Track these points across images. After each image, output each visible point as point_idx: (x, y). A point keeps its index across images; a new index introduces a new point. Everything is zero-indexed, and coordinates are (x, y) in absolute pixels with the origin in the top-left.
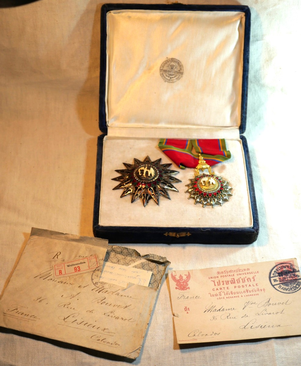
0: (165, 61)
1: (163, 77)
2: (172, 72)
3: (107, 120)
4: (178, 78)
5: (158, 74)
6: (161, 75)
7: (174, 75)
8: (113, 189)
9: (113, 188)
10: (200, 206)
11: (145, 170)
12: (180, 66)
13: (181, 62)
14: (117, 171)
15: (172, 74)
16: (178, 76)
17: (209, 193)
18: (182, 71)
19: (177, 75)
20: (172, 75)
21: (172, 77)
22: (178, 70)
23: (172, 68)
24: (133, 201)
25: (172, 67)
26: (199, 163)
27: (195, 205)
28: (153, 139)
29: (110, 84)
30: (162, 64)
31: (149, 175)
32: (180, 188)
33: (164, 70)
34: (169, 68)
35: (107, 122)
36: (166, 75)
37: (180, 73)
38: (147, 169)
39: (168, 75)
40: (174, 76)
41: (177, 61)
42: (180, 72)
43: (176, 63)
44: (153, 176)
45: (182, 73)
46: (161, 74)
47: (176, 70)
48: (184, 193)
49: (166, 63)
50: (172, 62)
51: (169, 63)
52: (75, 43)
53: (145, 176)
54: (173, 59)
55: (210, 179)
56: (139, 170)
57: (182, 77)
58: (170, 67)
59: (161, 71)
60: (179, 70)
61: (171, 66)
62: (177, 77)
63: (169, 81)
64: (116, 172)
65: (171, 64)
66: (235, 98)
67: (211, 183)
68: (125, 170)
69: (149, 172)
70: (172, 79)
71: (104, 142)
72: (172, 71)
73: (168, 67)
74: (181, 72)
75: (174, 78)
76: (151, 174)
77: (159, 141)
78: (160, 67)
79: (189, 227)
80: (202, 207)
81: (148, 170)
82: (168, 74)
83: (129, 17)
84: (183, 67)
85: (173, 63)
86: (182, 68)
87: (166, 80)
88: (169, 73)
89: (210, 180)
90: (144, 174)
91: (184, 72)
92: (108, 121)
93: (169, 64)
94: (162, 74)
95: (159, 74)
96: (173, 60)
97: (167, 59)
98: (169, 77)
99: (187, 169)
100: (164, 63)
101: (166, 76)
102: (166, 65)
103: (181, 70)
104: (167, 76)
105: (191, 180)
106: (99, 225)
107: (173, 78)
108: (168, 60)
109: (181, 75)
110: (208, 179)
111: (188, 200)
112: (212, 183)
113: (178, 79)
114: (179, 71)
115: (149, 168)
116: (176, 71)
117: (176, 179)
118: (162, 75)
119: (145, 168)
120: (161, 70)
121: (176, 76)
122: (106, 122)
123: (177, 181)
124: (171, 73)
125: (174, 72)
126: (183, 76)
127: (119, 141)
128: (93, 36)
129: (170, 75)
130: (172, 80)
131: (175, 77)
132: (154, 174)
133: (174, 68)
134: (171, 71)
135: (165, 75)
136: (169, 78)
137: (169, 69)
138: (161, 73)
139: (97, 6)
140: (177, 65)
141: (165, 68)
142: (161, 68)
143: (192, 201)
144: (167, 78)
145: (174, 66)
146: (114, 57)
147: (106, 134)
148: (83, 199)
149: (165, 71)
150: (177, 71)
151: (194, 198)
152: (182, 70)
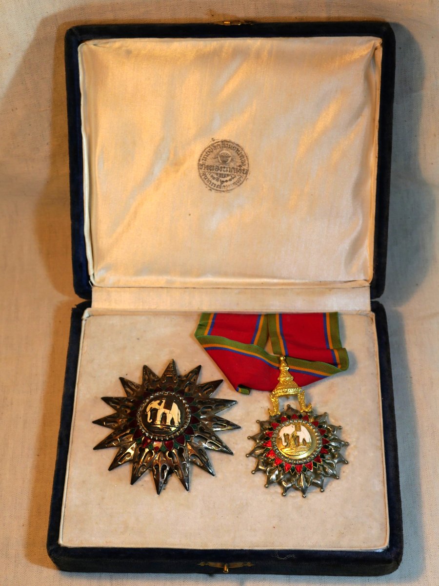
0: (209, 147)
1: (206, 181)
2: (225, 169)
3: (91, 272)
4: (238, 181)
5: (194, 174)
6: (201, 177)
7: (228, 175)
8: (96, 448)
9: (95, 445)
10: (276, 492)
11: (161, 410)
12: (242, 157)
13: (242, 149)
14: (107, 400)
15: (225, 173)
16: (238, 177)
17: (296, 464)
18: (245, 167)
19: (235, 177)
20: (225, 177)
21: (224, 179)
22: (238, 164)
23: (224, 162)
24: (134, 480)
25: (225, 159)
26: (279, 381)
27: (267, 490)
28: (186, 315)
29: (94, 196)
30: (203, 152)
31: (168, 423)
32: (236, 444)
33: (208, 166)
34: (219, 161)
35: (92, 278)
36: (212, 176)
37: (242, 171)
38: (165, 407)
39: (215, 176)
40: (229, 178)
41: (235, 146)
42: (242, 168)
43: (231, 151)
44: (176, 424)
45: (246, 172)
46: (201, 175)
47: (232, 165)
48: (245, 458)
49: (212, 152)
50: (224, 149)
51: (218, 150)
52: (16, 109)
53: (159, 426)
54: (225, 141)
55: (300, 430)
56: (148, 409)
57: (246, 179)
58: (219, 158)
59: (201, 169)
60: (240, 166)
61: (222, 156)
62: (235, 180)
63: (218, 189)
64: (103, 403)
65: (220, 153)
66: (361, 222)
67: (301, 441)
68: (123, 398)
69: (167, 415)
70: (225, 184)
71: (83, 322)
72: (224, 167)
73: (216, 159)
74: (244, 170)
75: (229, 183)
76: (172, 420)
77: (199, 323)
78: (199, 160)
79: (250, 548)
80: (280, 495)
81: (167, 411)
82: (217, 174)
83: (129, 52)
84: (247, 158)
85: (225, 151)
86: (247, 162)
87: (212, 187)
88: (219, 172)
89: (298, 434)
90: (158, 422)
91: (250, 169)
92: (94, 275)
93: (218, 154)
94: (204, 174)
95: (197, 174)
96: (225, 144)
97: (213, 142)
98: (217, 180)
99: (255, 394)
100: (207, 150)
101: (211, 179)
102: (212, 155)
103: (245, 165)
104: (214, 178)
105: (261, 424)
106: (59, 545)
107: (226, 181)
108: (215, 145)
109: (245, 175)
110: (296, 430)
111: (252, 475)
112: (304, 440)
113: (239, 183)
114: (239, 168)
115: (168, 406)
116: (233, 168)
117: (228, 423)
118: (203, 177)
119: (160, 404)
120: (200, 166)
121: (233, 178)
122: (89, 277)
123: (229, 427)
124: (222, 172)
125: (228, 169)
126: (248, 177)
127: (116, 321)
128: (55, 90)
129: (221, 176)
130: (224, 186)
131: (230, 180)
132: (180, 421)
133: (228, 161)
134: (221, 167)
135: (209, 176)
136: (219, 183)
137: (217, 164)
138: (201, 171)
139: (58, 30)
140: (235, 154)
141: (209, 162)
142: (201, 162)
143: (260, 478)
144: (214, 181)
145: (230, 156)
146: (99, 140)
147: (89, 304)
148: (38, 455)
149: (210, 168)
150: (236, 167)
151: (265, 472)
152: (247, 166)
